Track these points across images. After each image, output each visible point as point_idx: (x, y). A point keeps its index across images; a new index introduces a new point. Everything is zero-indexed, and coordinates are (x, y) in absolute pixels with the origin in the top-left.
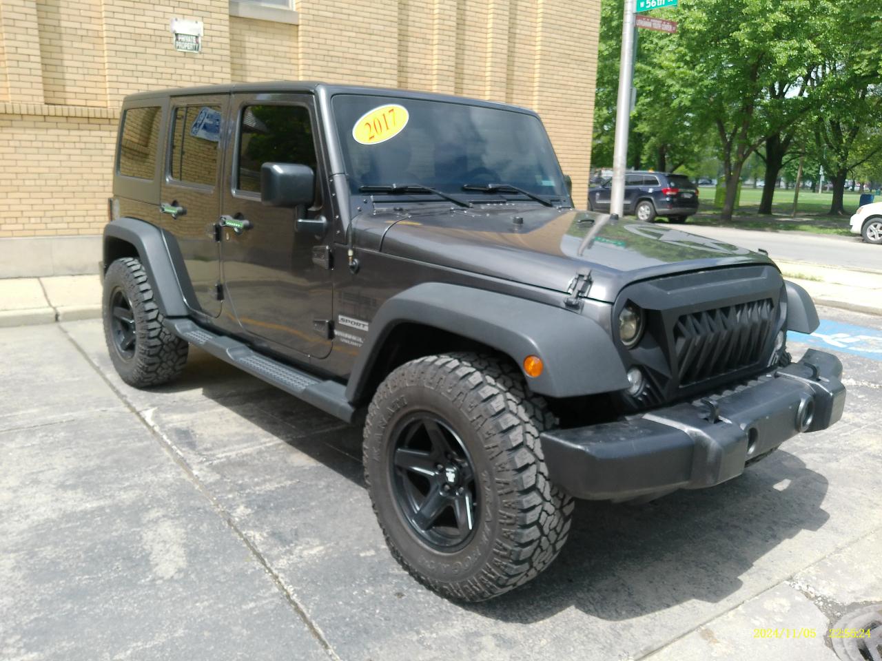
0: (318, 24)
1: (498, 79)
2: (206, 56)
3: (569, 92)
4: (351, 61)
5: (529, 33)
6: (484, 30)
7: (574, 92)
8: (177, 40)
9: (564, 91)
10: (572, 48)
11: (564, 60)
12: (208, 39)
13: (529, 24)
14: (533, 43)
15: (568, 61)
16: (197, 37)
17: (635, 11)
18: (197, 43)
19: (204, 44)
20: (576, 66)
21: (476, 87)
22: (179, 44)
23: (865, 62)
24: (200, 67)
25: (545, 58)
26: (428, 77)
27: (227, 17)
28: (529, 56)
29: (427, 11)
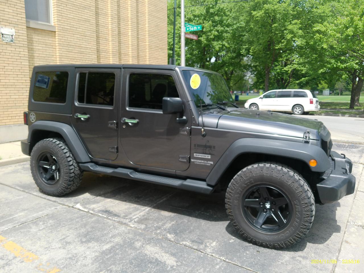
0: (64, 31)
1: (134, 55)
2: (17, 44)
3: (159, 61)
4: (78, 47)
5: (143, 38)
6: (127, 36)
7: (161, 61)
8: (3, 37)
9: (157, 61)
10: (159, 44)
11: (156, 48)
12: (17, 37)
13: (143, 34)
14: (145, 42)
15: (158, 49)
16: (12, 36)
17: (185, 31)
18: (12, 38)
19: (16, 39)
20: (160, 51)
21: (126, 59)
22: (4, 38)
23: (244, 50)
24: (14, 49)
25: (150, 48)
26: (108, 54)
27: (25, 27)
28: (144, 47)
29: (106, 28)
